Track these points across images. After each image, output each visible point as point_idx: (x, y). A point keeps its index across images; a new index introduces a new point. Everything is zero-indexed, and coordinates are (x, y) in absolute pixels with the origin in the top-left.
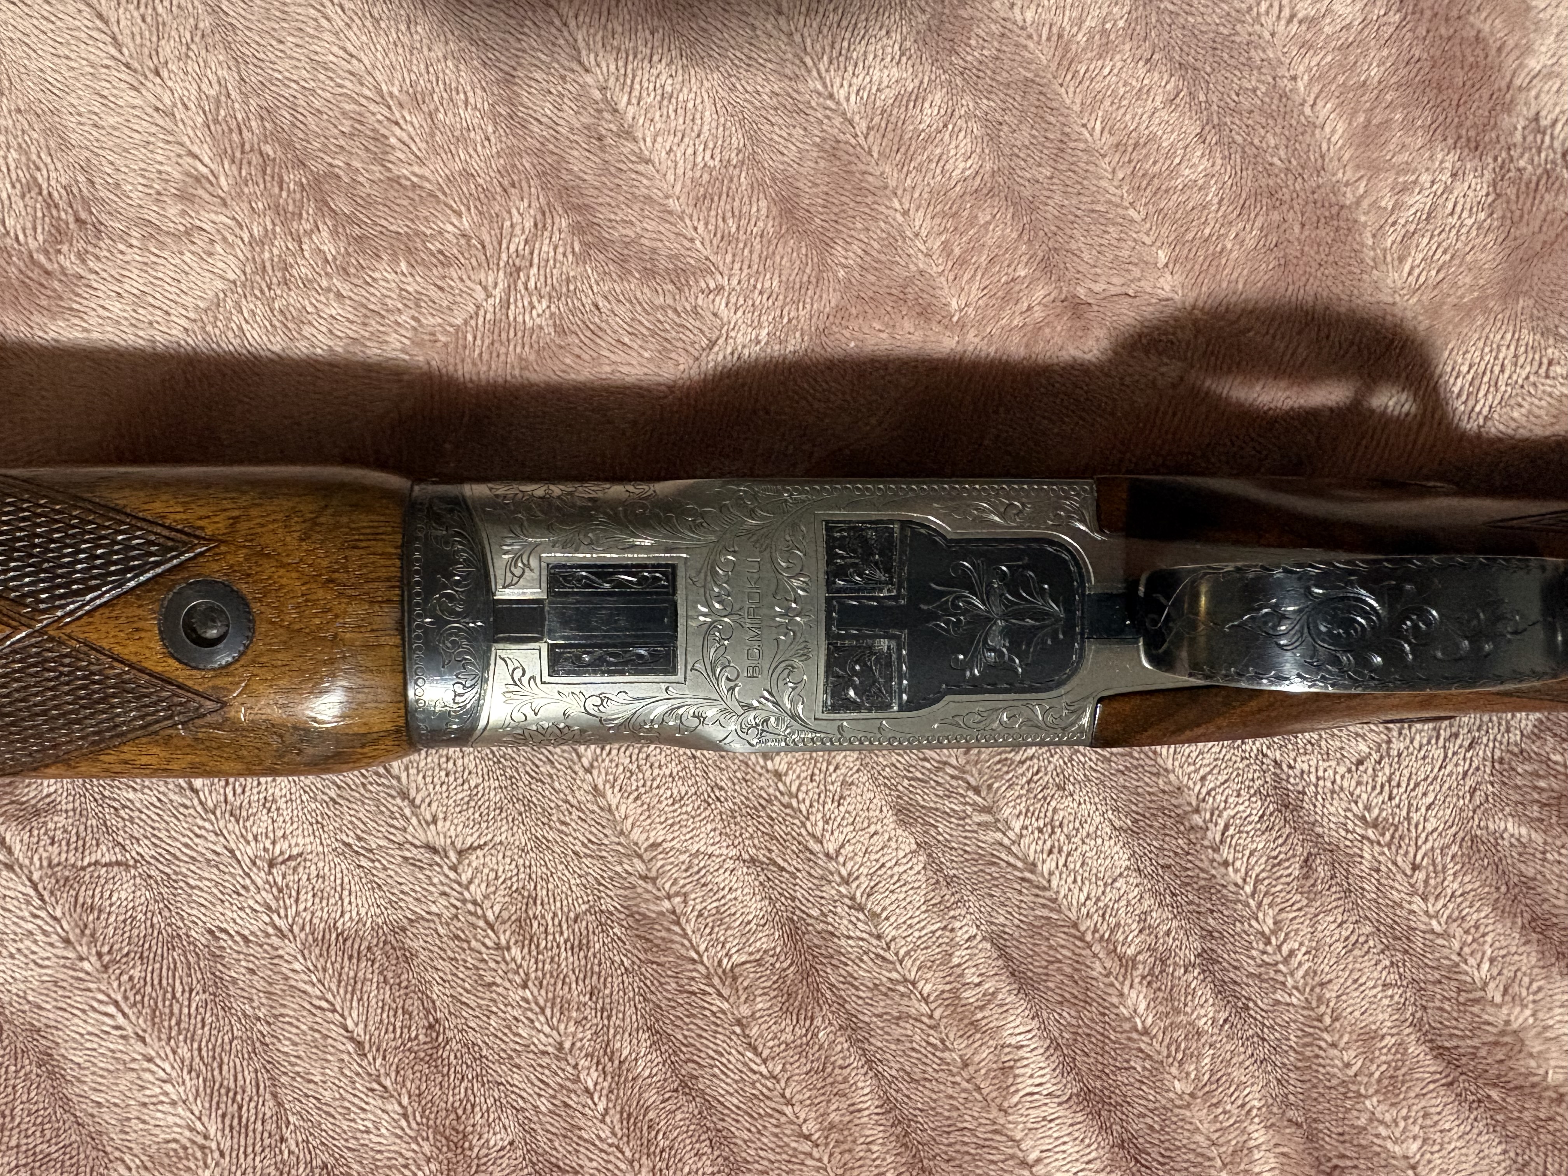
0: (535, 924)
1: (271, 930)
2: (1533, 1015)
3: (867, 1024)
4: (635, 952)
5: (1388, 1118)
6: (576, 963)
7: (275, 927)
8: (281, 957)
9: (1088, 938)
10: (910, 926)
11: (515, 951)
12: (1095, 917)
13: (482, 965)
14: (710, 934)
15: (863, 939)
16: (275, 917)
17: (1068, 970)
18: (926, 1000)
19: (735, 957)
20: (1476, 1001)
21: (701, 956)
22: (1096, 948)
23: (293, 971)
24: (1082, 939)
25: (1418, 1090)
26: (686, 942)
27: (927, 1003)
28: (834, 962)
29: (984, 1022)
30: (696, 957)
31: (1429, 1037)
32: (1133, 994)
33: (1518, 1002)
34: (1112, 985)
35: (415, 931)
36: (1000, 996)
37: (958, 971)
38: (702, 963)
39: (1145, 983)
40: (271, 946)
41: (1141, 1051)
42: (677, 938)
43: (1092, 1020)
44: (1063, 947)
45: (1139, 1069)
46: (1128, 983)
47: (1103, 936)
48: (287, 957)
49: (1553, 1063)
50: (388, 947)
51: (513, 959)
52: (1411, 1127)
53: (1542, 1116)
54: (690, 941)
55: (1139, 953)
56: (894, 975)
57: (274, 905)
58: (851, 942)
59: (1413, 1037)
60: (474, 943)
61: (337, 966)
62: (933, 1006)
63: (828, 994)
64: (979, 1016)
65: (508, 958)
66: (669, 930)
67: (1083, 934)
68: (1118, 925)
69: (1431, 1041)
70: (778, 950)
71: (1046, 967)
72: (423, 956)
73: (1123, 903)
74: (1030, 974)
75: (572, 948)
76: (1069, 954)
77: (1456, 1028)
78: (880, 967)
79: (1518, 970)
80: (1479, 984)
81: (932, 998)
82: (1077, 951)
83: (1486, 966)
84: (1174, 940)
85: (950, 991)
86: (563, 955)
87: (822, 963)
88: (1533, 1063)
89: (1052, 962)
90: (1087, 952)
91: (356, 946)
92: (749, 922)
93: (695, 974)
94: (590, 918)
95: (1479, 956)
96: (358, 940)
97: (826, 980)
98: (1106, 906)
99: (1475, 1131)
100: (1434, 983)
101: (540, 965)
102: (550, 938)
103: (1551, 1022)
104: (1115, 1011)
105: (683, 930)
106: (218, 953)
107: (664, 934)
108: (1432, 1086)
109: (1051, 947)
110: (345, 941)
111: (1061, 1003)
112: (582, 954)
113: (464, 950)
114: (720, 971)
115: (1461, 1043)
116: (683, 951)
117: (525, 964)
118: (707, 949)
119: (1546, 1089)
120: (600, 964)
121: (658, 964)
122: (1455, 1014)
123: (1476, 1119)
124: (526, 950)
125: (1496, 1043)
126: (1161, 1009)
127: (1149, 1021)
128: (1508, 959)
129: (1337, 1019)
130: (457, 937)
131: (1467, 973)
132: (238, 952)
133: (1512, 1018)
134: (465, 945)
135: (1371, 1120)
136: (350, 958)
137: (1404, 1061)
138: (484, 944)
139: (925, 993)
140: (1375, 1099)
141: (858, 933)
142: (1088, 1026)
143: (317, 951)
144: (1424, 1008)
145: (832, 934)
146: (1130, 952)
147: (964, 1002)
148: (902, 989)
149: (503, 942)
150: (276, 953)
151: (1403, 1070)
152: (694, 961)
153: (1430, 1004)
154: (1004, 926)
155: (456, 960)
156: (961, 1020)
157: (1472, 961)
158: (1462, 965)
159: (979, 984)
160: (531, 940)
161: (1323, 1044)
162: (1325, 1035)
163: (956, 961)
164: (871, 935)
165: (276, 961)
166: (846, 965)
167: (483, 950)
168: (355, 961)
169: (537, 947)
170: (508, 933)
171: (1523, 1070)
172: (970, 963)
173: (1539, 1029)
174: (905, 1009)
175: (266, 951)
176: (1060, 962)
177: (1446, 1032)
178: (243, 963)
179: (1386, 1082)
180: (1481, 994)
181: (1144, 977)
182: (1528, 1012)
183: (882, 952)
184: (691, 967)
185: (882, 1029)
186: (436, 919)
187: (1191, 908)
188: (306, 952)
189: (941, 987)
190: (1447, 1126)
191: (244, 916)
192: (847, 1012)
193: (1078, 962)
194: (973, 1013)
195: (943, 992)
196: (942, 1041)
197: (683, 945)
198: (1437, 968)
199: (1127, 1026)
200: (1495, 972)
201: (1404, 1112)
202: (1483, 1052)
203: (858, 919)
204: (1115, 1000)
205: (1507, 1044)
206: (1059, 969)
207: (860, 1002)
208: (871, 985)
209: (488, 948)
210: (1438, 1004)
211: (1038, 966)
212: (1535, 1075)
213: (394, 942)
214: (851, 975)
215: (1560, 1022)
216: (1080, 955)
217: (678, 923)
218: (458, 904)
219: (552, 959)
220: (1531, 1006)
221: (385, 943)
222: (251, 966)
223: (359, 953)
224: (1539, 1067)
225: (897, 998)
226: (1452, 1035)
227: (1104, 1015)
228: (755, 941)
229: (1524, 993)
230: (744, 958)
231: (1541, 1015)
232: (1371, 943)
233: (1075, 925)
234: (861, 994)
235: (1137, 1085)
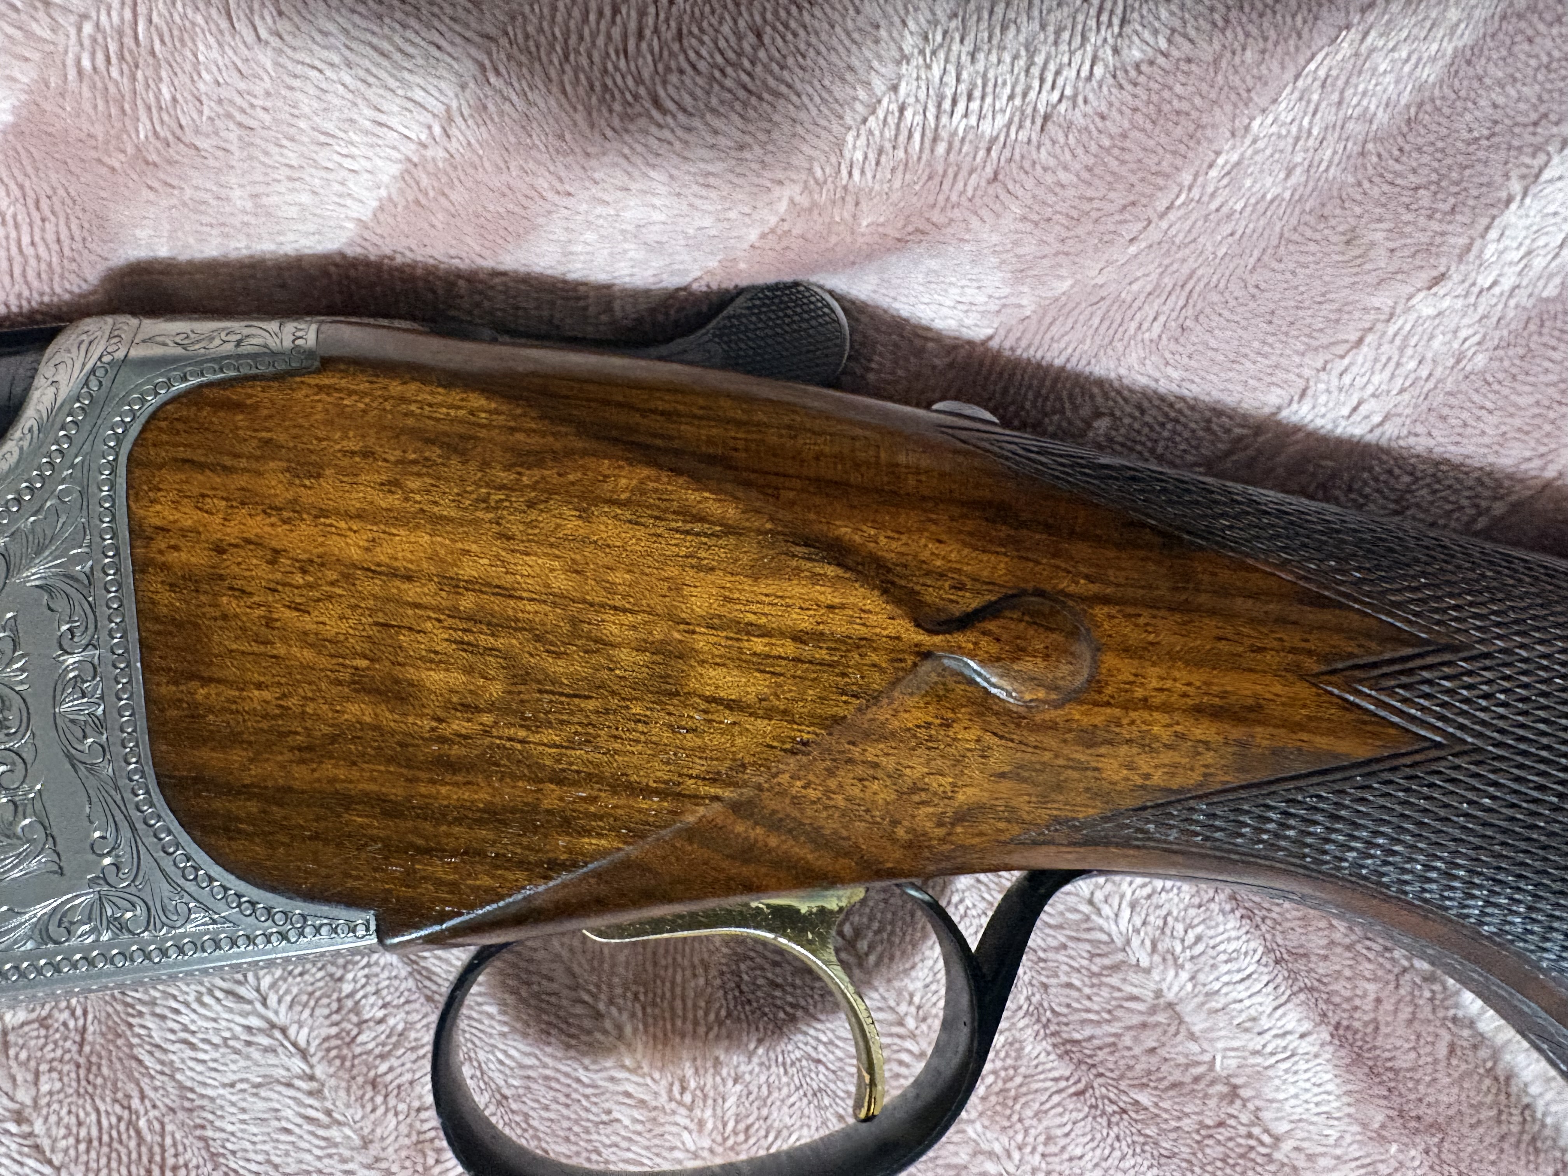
2: (1192, 978)
3: (212, 1099)
5: (997, 1148)
20: (1115, 968)
25: (1036, 1106)
28: (158, 1010)
31: (1053, 1028)
33: (1170, 961)
41: (628, 1095)
45: (627, 1122)
49: (1220, 1045)
52: (1028, 1158)
53: (1209, 1122)
56: (254, 1022)
59: (1029, 1031)
69: (1053, 1034)
77: (1088, 1011)
79: (1169, 913)
80: (1119, 942)
83: (1126, 912)
88: (1194, 1047)
95: (1115, 902)
97: (147, 1039)
99: (1117, 1154)
100: (1057, 949)
103: (1216, 986)
108: (1056, 1099)
115: (1098, 1032)
119: (1212, 1083)
122: (1087, 991)
123: (1118, 1138)
125: (1144, 1025)
128: (1155, 899)
129: (924, 1019)
131: (1101, 930)
133: (1164, 986)
135: (975, 1154)
137: (1015, 1068)
140: (978, 1126)
144: (1045, 987)
148: (265, 1041)
151: (1018, 1080)
153: (1053, 981)
157: (1106, 910)
158: (1094, 917)
159: (380, 1021)
161: (905, 1057)
162: (909, 1044)
171: (1182, 1060)
173: (1201, 998)
177: (1076, 1017)
179: (993, 1099)
180: (1120, 956)
182: (1184, 976)
185: (233, 1104)
190: (1078, 1152)
192: (181, 1087)
196: (328, 1113)
198: (1060, 927)
200: (1138, 921)
201: (1019, 1138)
202: (1127, 1040)
205: (1157, 1024)
208: (216, 1040)
210: (1064, 979)
212: (1198, 1063)
214: (186, 1029)
215: (1227, 984)
220: (1188, 966)
224: (1203, 1051)
226: (1083, 1022)
229: (1178, 948)
231: (1201, 977)
232: (968, 902)
234: (201, 1056)
235: (624, 1144)
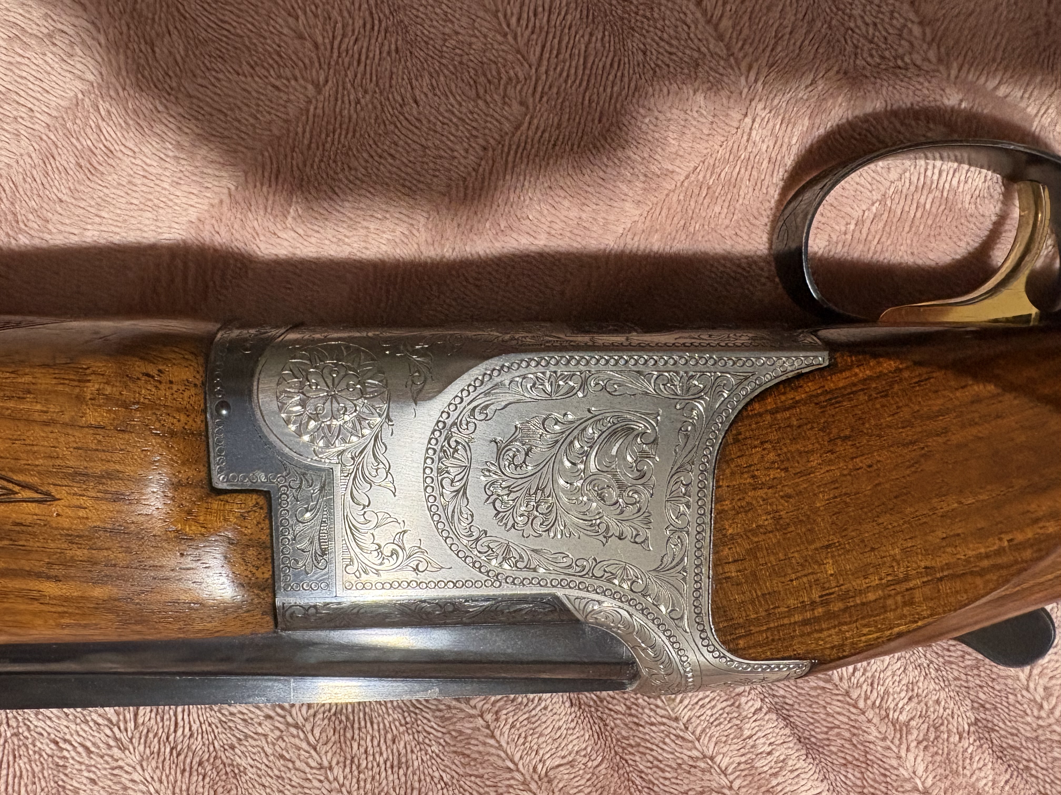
0: (355, 745)
1: (112, 743)
4: (454, 767)
6: (397, 781)
7: (116, 739)
8: (121, 768)
9: (861, 704)
10: (702, 706)
11: (337, 771)
12: (865, 687)
13: (306, 784)
14: (524, 744)
15: (664, 724)
16: (116, 729)
17: (847, 735)
18: (724, 772)
19: (548, 763)
21: (516, 765)
22: (870, 714)
23: (133, 781)
24: (855, 706)
26: (503, 755)
27: (726, 775)
29: (779, 788)
30: (511, 766)
32: (911, 756)
34: (889, 748)
35: (244, 749)
36: (790, 763)
37: (751, 742)
38: (518, 770)
39: (921, 747)
40: (112, 757)
42: (493, 751)
43: (875, 780)
44: (839, 713)
46: (904, 747)
47: (874, 703)
48: (126, 768)
50: (218, 762)
51: (336, 779)
54: (505, 752)
55: (912, 719)
57: (114, 719)
58: (654, 728)
60: (298, 764)
61: (171, 778)
62: (731, 778)
63: (638, 781)
64: (774, 782)
65: (331, 778)
66: (485, 744)
67: (856, 701)
68: (886, 692)
70: (589, 749)
71: (826, 733)
72: (251, 772)
73: (889, 673)
74: (813, 740)
75: (392, 767)
76: (846, 720)
78: (681, 746)
81: (730, 770)
82: (853, 717)
84: (945, 709)
85: (746, 763)
86: (383, 775)
87: (631, 753)
89: (831, 728)
90: (862, 718)
91: (188, 760)
92: (559, 728)
93: (512, 782)
94: (407, 738)
96: (190, 754)
98: (873, 676)
101: (362, 784)
102: (371, 758)
104: (896, 772)
105: (498, 742)
106: (61, 763)
107: (481, 748)
109: (828, 714)
110: (178, 755)
111: (845, 765)
112: (401, 772)
113: (289, 769)
114: (536, 777)
116: (500, 763)
117: (347, 783)
118: (521, 758)
120: (420, 781)
121: (476, 776)
124: (347, 770)
126: (940, 771)
127: (929, 782)
130: (282, 756)
132: (81, 763)
134: (290, 765)
136: (184, 771)
138: (307, 764)
139: (723, 766)
141: (659, 719)
142: (872, 786)
143: (154, 764)
145: (637, 724)
146: (903, 718)
147: (760, 770)
149: (326, 764)
150: (115, 764)
152: (510, 770)
154: (784, 697)
155: (283, 779)
156: (759, 788)
160: (352, 762)
163: (747, 733)
164: (670, 718)
165: (116, 772)
166: (652, 750)
167: (308, 770)
168: (187, 774)
169: (358, 767)
170: (329, 755)
172: (760, 734)
174: (707, 784)
175: (107, 763)
176: (839, 727)
178: (86, 774)
181: (919, 743)
183: (681, 734)
184: (508, 775)
186: (263, 738)
187: (958, 683)
188: (145, 764)
189: (737, 760)
191: (87, 729)
193: (855, 728)
194: (768, 781)
195: (739, 764)
197: (499, 756)
199: (908, 786)
203: (657, 706)
204: (894, 763)
206: (838, 734)
207: (667, 783)
209: (311, 768)
211: (819, 733)
213: (224, 758)
216: (856, 721)
217: (493, 737)
218: (282, 727)
219: (373, 778)
221: (215, 758)
222: (92, 776)
223: (191, 768)
225: (699, 774)
227: (885, 776)
228: (566, 745)
230: (558, 761)
233: (847, 693)
